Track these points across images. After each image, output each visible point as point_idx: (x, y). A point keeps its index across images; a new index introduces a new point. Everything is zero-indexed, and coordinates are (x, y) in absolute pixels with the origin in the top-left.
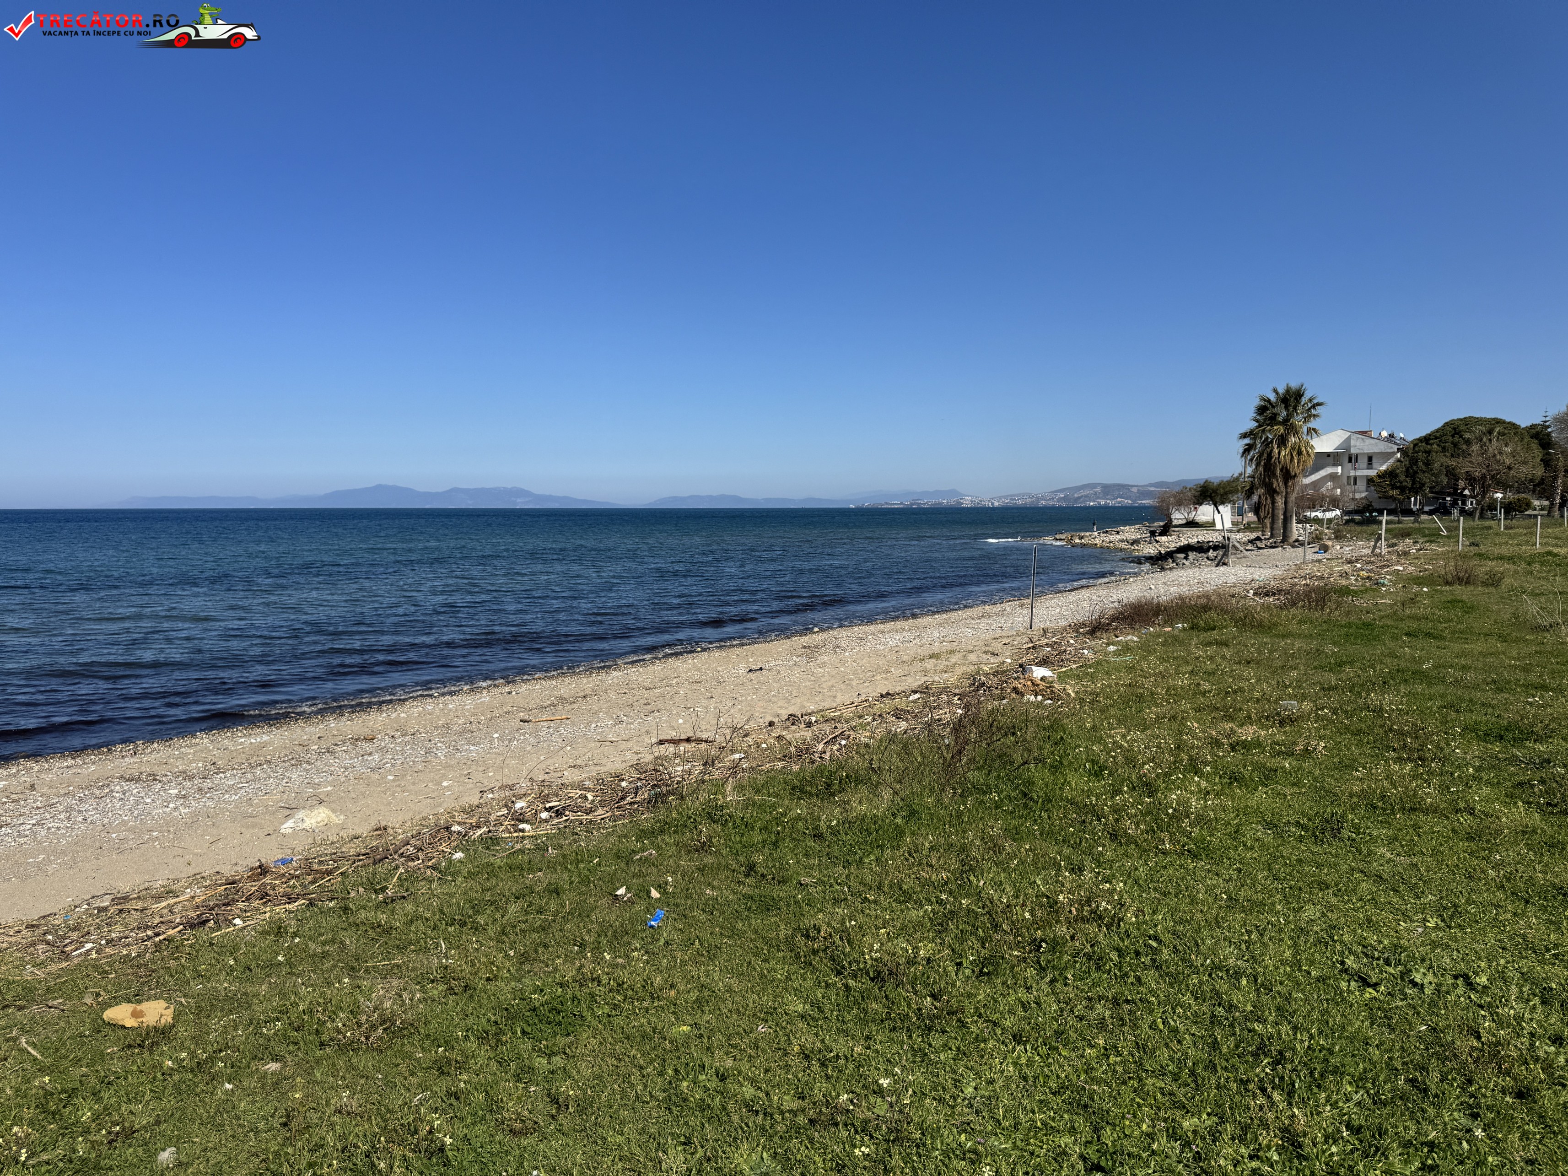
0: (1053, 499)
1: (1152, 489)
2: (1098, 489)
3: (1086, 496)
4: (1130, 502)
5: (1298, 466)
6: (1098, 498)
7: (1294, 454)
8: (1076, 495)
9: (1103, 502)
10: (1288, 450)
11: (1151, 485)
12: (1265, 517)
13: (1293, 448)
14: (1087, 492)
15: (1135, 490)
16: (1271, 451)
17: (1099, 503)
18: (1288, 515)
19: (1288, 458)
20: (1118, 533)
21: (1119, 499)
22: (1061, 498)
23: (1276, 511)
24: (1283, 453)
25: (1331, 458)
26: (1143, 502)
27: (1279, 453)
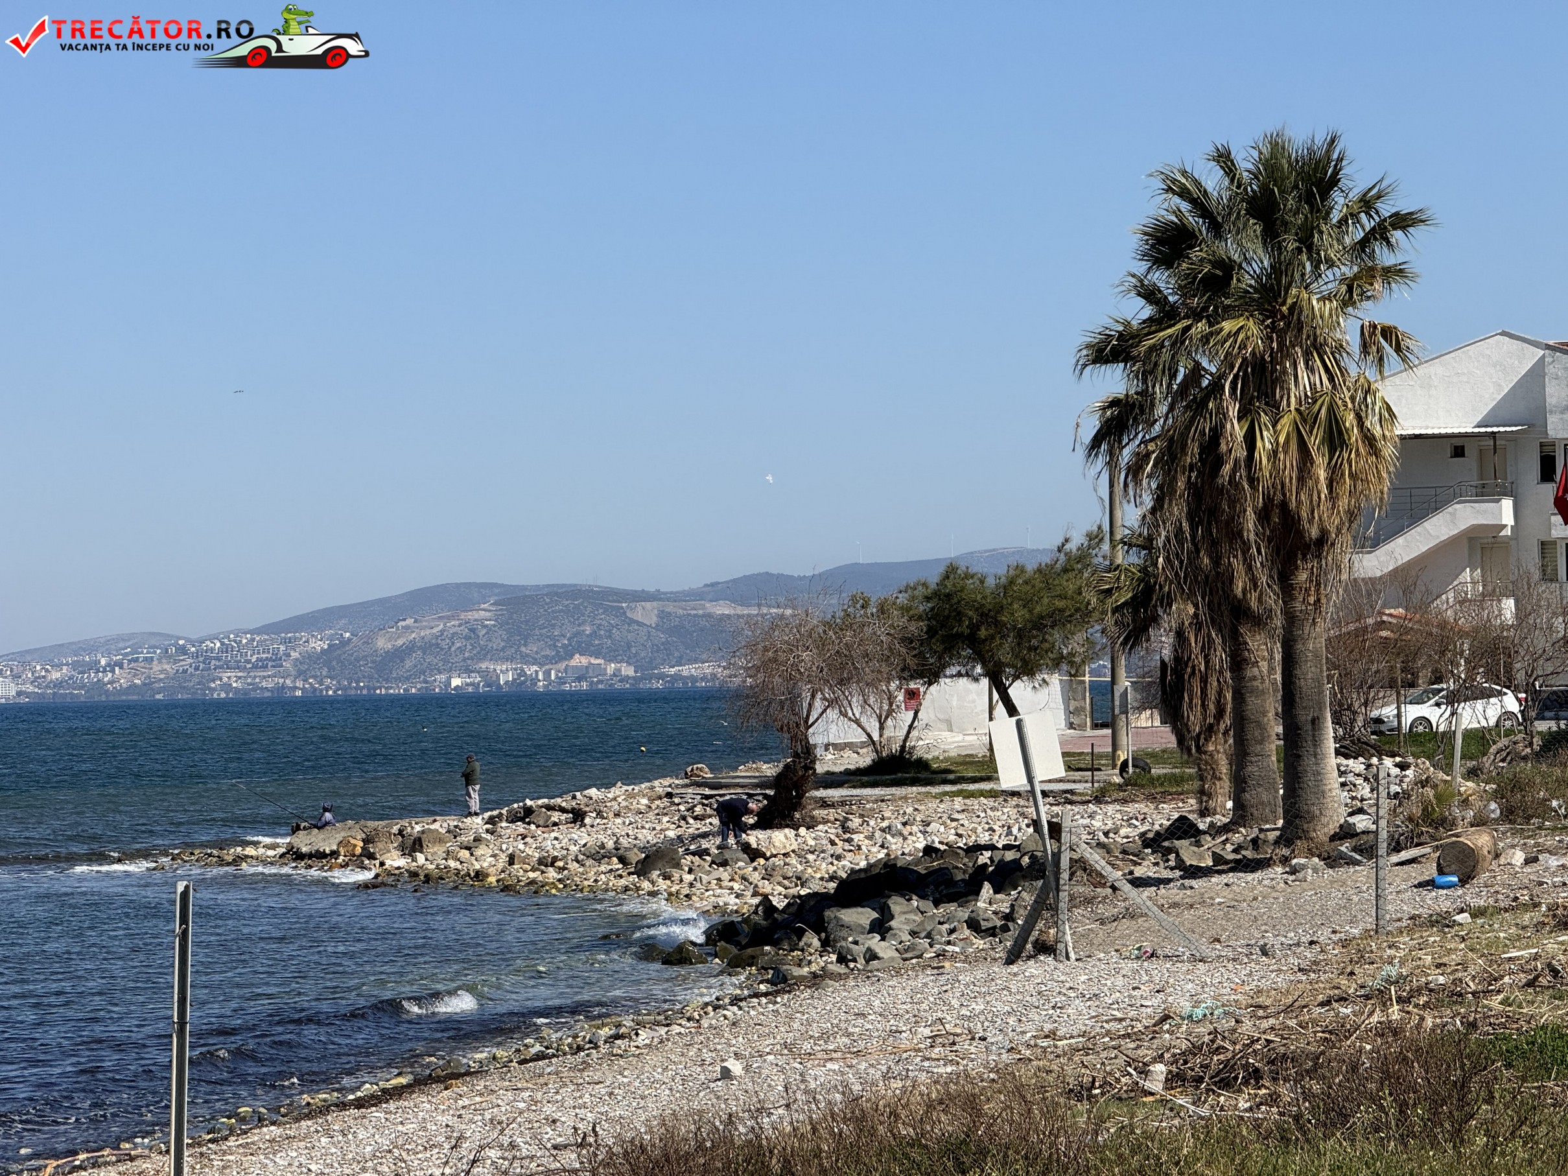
0: (277, 661)
1: (722, 609)
2: (484, 614)
3: (429, 647)
4: (628, 671)
6: (485, 653)
7: (1314, 441)
8: (383, 643)
9: (506, 675)
10: (1285, 424)
11: (716, 591)
12: (1210, 730)
13: (1307, 418)
14: (431, 628)
15: (646, 613)
16: (1217, 434)
17: (490, 679)
18: (1304, 717)
19: (1289, 461)
20: (578, 816)
21: (579, 660)
22: (312, 659)
23: (1252, 702)
24: (1265, 443)
26: (686, 670)
27: (1250, 440)
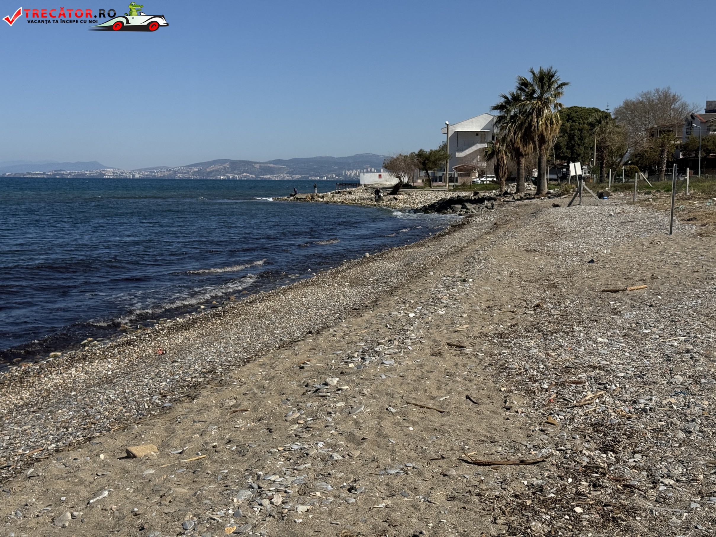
0: (188, 172)
1: (272, 165)
2: (227, 165)
3: (217, 171)
4: (254, 176)
5: (551, 133)
6: (227, 172)
7: (548, 123)
8: (208, 170)
9: (231, 177)
10: (543, 120)
11: (270, 162)
12: (503, 177)
13: (547, 119)
14: (217, 167)
15: (258, 166)
16: (531, 120)
17: (228, 177)
18: (542, 172)
19: (544, 127)
21: (245, 174)
22: (195, 172)
23: (521, 171)
24: (540, 122)
25: (479, 136)
26: (265, 176)
27: (537, 122)
